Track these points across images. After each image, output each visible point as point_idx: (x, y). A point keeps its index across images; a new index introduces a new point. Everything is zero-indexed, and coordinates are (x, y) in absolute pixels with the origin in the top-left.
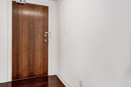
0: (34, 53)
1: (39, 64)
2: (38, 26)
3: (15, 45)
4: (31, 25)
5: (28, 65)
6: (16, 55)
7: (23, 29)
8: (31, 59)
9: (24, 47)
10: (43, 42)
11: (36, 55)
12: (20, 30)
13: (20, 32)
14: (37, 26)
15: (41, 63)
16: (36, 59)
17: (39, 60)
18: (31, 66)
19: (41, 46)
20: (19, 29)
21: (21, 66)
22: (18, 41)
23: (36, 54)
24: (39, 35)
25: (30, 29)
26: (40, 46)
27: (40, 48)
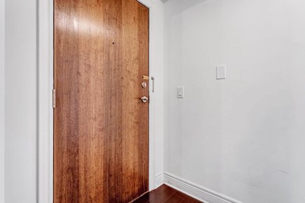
0: (121, 136)
1: (131, 167)
2: (128, 55)
3: (64, 115)
4: (112, 51)
5: (105, 177)
6: (69, 151)
7: (92, 60)
8: (113, 156)
9: (95, 119)
10: (139, 103)
11: (123, 142)
12: (82, 62)
13: (82, 69)
14: (126, 55)
15: (135, 163)
16: (124, 154)
17: (131, 154)
18: (113, 177)
19: (136, 114)
20: (78, 56)
21: (86, 188)
22: (76, 102)
23: (124, 137)
24: (131, 83)
25: (109, 62)
26: (133, 115)
27: (133, 118)
